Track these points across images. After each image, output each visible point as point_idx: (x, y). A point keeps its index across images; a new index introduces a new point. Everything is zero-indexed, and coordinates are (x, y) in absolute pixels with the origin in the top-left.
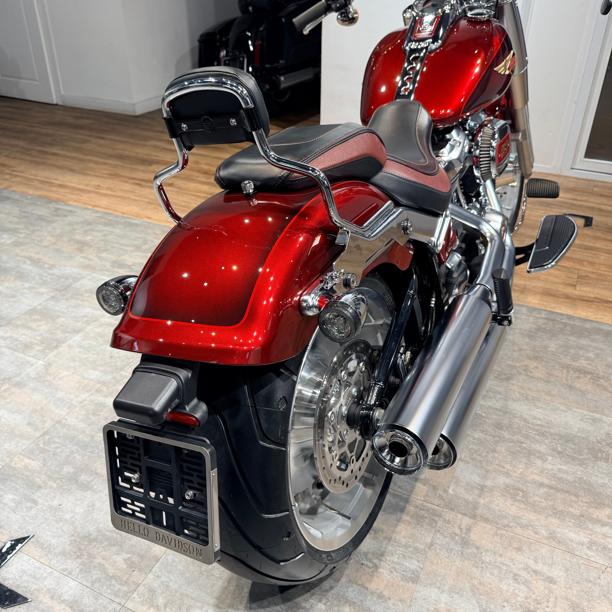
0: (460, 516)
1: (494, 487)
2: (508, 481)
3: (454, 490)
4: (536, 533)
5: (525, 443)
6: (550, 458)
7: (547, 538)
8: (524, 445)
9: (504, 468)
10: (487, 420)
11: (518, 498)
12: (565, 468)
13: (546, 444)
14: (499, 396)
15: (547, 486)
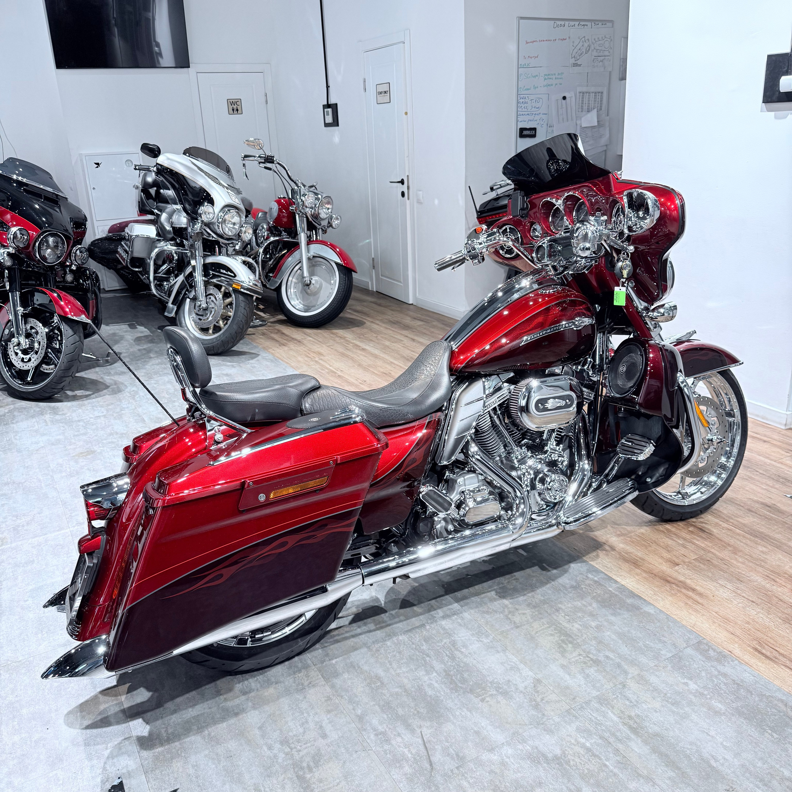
0: (320, 676)
1: (367, 672)
2: (381, 673)
3: (336, 662)
4: (354, 709)
5: (430, 657)
6: (435, 674)
7: (358, 716)
8: (428, 659)
9: (391, 665)
10: (424, 633)
11: (373, 686)
12: (436, 685)
13: (445, 665)
14: (459, 621)
15: (405, 689)
